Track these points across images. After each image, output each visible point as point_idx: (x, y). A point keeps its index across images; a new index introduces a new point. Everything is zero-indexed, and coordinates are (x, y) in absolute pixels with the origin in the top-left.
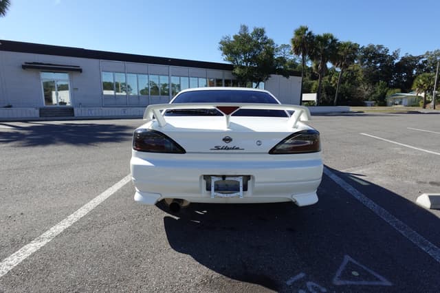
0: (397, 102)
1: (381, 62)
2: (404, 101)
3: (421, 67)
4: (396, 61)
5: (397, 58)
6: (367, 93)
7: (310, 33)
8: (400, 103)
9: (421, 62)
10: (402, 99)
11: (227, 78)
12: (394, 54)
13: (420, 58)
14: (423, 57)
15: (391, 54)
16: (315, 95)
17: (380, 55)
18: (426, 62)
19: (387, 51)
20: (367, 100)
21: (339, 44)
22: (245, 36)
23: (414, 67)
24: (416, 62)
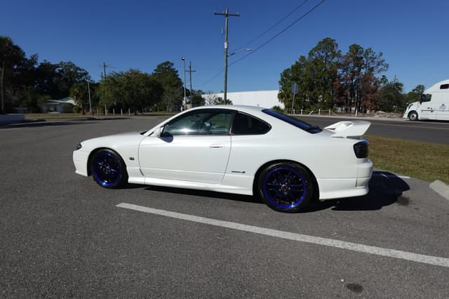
0: (52, 109)
1: (18, 64)
2: (58, 107)
3: (59, 75)
4: (36, 66)
5: (35, 63)
6: (15, 98)
8: (55, 110)
9: (56, 71)
10: (56, 105)
12: (32, 58)
13: (57, 66)
14: (58, 67)
15: (29, 58)
18: (62, 71)
20: (18, 106)
23: (54, 74)
24: (54, 69)
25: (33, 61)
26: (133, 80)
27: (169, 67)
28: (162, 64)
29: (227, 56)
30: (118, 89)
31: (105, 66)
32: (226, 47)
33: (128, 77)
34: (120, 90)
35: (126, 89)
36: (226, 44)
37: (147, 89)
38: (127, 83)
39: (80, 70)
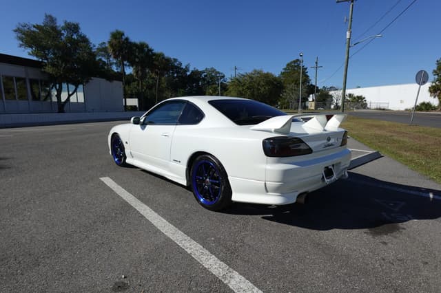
1: (177, 72)
3: (204, 79)
4: (188, 73)
5: (188, 71)
7: (127, 39)
9: (203, 76)
11: (32, 77)
12: (186, 67)
13: (203, 72)
15: (184, 67)
16: (137, 100)
17: (176, 67)
18: (206, 76)
19: (181, 64)
21: (154, 54)
22: (54, 28)
23: (199, 79)
24: (201, 75)
25: (187, 69)
26: (254, 80)
27: (298, 65)
28: (291, 63)
29: (349, 47)
30: (241, 89)
31: (236, 69)
32: (348, 37)
33: (251, 78)
34: (243, 90)
35: (248, 88)
36: (348, 33)
37: (267, 88)
38: (250, 83)
39: (219, 74)
